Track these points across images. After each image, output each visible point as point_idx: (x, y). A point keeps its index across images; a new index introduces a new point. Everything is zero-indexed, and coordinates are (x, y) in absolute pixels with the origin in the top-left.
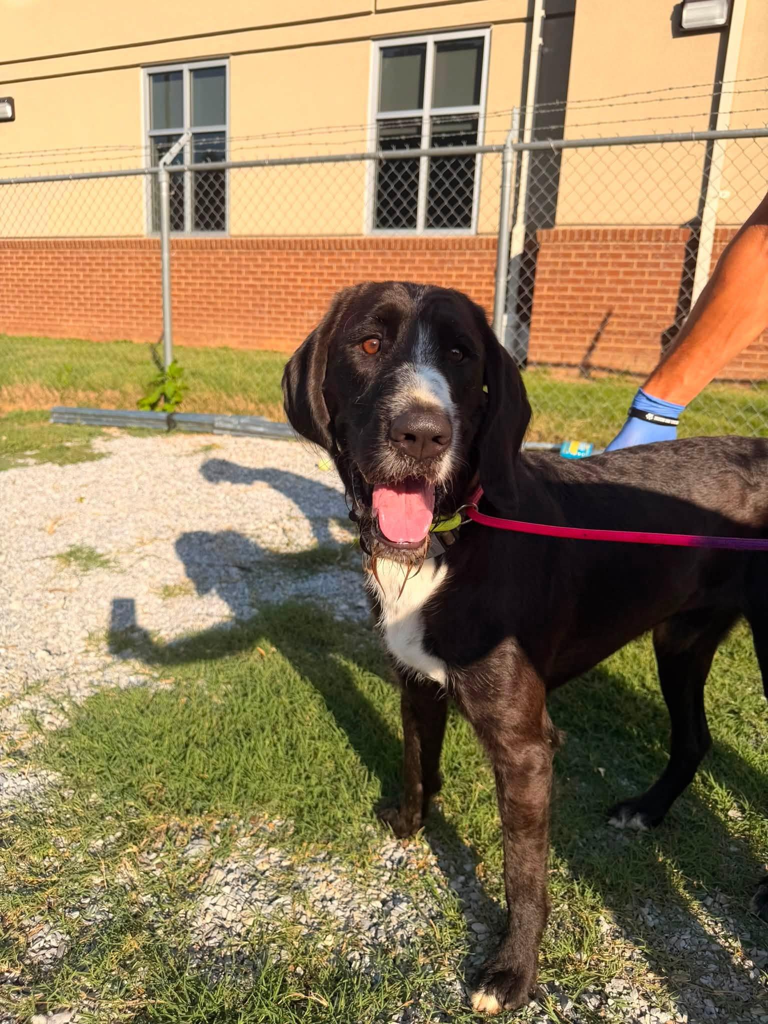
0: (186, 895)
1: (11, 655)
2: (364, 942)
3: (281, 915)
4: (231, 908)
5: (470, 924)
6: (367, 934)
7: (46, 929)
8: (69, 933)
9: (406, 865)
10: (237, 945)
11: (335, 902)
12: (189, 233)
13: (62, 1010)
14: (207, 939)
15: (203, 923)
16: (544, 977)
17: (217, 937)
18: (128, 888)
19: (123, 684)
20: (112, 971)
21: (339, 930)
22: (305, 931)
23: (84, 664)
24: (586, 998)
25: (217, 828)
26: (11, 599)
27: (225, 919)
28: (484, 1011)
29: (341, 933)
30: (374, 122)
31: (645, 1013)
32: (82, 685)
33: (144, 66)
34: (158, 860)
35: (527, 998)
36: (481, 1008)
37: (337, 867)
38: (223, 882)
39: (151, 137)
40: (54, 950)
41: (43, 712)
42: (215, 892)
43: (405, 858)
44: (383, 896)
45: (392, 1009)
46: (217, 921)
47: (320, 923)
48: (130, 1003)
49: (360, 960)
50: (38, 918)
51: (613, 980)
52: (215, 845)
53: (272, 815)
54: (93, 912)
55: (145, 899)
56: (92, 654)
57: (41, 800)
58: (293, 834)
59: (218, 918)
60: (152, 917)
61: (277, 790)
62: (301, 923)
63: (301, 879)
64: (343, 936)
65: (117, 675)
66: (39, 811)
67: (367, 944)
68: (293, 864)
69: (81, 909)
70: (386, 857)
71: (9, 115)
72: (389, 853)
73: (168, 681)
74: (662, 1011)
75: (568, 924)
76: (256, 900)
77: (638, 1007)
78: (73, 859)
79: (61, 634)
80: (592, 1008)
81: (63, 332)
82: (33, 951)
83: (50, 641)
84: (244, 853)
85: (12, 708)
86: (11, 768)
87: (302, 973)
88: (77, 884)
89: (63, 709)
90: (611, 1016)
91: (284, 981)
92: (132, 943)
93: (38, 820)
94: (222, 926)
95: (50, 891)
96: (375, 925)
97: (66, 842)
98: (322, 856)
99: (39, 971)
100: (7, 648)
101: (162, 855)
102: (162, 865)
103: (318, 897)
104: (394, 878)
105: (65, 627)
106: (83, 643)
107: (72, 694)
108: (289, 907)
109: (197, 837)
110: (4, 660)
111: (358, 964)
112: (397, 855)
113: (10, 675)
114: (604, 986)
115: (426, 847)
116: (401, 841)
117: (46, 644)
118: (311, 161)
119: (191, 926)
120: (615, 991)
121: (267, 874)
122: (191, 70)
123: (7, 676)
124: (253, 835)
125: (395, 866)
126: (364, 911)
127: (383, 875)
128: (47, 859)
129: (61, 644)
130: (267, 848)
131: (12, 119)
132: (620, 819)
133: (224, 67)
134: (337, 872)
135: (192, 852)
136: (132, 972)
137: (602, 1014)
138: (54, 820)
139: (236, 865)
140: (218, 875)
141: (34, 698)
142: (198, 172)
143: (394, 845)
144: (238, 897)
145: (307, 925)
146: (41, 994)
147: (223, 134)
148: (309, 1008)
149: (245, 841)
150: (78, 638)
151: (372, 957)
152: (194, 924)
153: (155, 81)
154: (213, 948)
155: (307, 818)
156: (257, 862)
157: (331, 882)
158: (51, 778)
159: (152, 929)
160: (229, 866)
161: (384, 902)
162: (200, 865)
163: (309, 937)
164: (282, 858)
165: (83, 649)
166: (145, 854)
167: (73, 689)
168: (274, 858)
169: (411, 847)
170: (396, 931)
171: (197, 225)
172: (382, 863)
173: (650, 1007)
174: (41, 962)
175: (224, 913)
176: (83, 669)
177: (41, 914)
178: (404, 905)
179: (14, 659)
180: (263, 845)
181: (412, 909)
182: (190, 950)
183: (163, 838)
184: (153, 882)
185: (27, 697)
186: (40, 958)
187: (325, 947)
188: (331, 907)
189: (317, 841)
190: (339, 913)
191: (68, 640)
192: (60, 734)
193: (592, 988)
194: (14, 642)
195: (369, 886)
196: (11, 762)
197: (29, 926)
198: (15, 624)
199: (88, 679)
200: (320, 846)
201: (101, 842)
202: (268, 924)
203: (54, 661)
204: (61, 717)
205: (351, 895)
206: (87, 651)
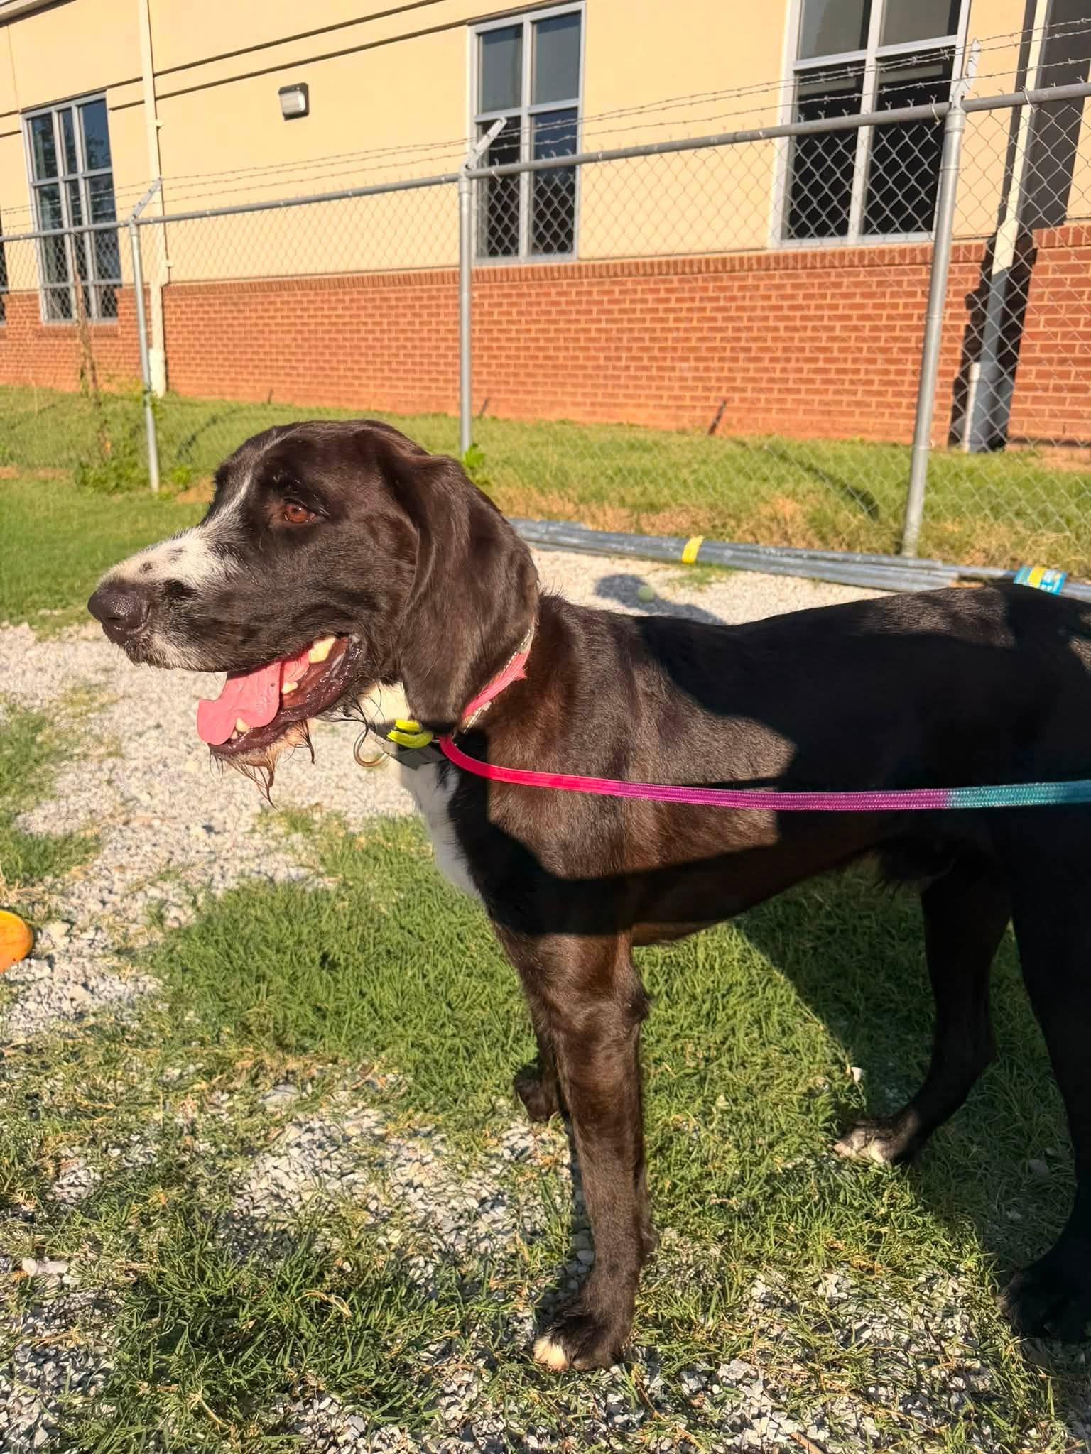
0: (249, 1151)
1: (165, 829)
2: (436, 1247)
3: (347, 1194)
4: (292, 1175)
5: (575, 1250)
6: (445, 1238)
7: (81, 1164)
8: (102, 1173)
9: (530, 1157)
10: (284, 1222)
11: (420, 1191)
12: (524, 259)
13: (60, 1258)
14: (255, 1208)
15: (258, 1187)
16: (644, 1338)
17: (267, 1207)
18: (186, 1131)
19: (280, 877)
20: (130, 1224)
21: (413, 1226)
22: (371, 1220)
23: (243, 847)
24: (685, 1378)
25: (315, 1073)
26: (190, 757)
27: (283, 1188)
28: (545, 1365)
29: (412, 1230)
30: (791, 75)
31: (765, 1415)
32: (230, 873)
33: (471, 22)
34: (230, 1104)
35: (609, 1359)
36: (543, 1360)
37: (440, 1147)
38: (293, 1143)
39: (478, 123)
40: (81, 1189)
41: (173, 904)
42: (281, 1151)
43: (532, 1149)
44: (484, 1194)
45: (431, 1337)
46: (275, 1190)
47: (391, 1214)
48: (135, 1265)
49: (421, 1270)
50: (77, 1149)
51: (733, 1362)
52: (304, 1094)
53: (388, 1067)
54: (136, 1154)
55: (202, 1147)
56: (257, 836)
57: (130, 1011)
58: (403, 1096)
59: (277, 1185)
60: (200, 1170)
61: (401, 1036)
62: (367, 1209)
63: (389, 1154)
64: (413, 1234)
65: (275, 865)
66: (123, 1023)
67: (440, 1250)
68: (386, 1135)
69: (125, 1147)
70: (506, 1143)
71: (303, 107)
72: (514, 1140)
73: (332, 879)
74: (789, 1417)
75: (708, 1276)
76: (326, 1172)
77: (757, 1405)
78: (140, 1086)
79: (232, 807)
80: (687, 1391)
81: (361, 401)
82: (61, 1187)
83: (216, 814)
84: (336, 1110)
85: (140, 895)
86: (113, 969)
87: (349, 1270)
88: (133, 1117)
89: (195, 902)
90: (707, 1407)
91: (321, 1274)
92: (160, 1196)
93: (118, 1034)
94: (277, 1197)
95: (99, 1120)
96: (460, 1228)
97: (140, 1065)
98: (428, 1129)
99: (58, 1209)
100: (162, 820)
101: (236, 1097)
102: (231, 1111)
103: (403, 1180)
104: (505, 1172)
105: (238, 797)
106: (252, 821)
107: (214, 884)
108: (361, 1187)
109: (287, 1081)
110: (155, 834)
111: (419, 1272)
112: (522, 1144)
113: (154, 853)
114: (718, 1366)
115: (562, 1140)
116: (535, 1126)
117: (211, 819)
118: (663, 149)
119: (241, 1189)
120: (733, 1377)
121: (354, 1140)
122: (533, 23)
123: (150, 855)
124: (355, 1090)
125: (513, 1158)
126: (453, 1209)
127: (494, 1167)
128: (112, 1082)
129: (228, 820)
130: (364, 1108)
131: (304, 114)
132: (851, 1145)
133: (578, 13)
134: (437, 1153)
135: (273, 1099)
136: (149, 1230)
137: (695, 1402)
138: (135, 1038)
139: (321, 1124)
140: (292, 1133)
141: (167, 886)
142: (537, 172)
143: (525, 1130)
144: (305, 1164)
145: (376, 1213)
146: (43, 1237)
147: (574, 110)
148: (333, 1314)
149: (343, 1096)
150: (249, 813)
151: (438, 1268)
152: (246, 1187)
153: (486, 43)
154: (257, 1220)
155: (424, 1078)
156: (346, 1125)
157: (427, 1163)
158: (150, 987)
159: (194, 1185)
160: (312, 1123)
161: (483, 1202)
162: (278, 1117)
163: (373, 1228)
164: (380, 1124)
165: (249, 828)
166: (218, 1093)
167: (218, 878)
168: (367, 1123)
169: (544, 1136)
170: (479, 1241)
171: (534, 249)
172: (499, 1150)
173: (774, 1409)
174: (64, 1201)
175: (285, 1181)
176: (239, 853)
177: (81, 1145)
178: (500, 1210)
179: (166, 834)
180: (361, 1104)
181: (512, 1216)
182: (230, 1217)
183: (245, 1077)
184: (216, 1130)
185: (159, 883)
186: (65, 1195)
187: (389, 1244)
188: (413, 1196)
189: (426, 1111)
190: (421, 1205)
191: (237, 815)
192: (183, 933)
193: (703, 1366)
194: (174, 812)
195: (470, 1177)
196: (115, 961)
197: (67, 1157)
198: (182, 790)
199: (239, 868)
200: (429, 1116)
201: (177, 1072)
202: (330, 1202)
203: (209, 841)
204: (190, 912)
205: (444, 1185)
206: (253, 831)
